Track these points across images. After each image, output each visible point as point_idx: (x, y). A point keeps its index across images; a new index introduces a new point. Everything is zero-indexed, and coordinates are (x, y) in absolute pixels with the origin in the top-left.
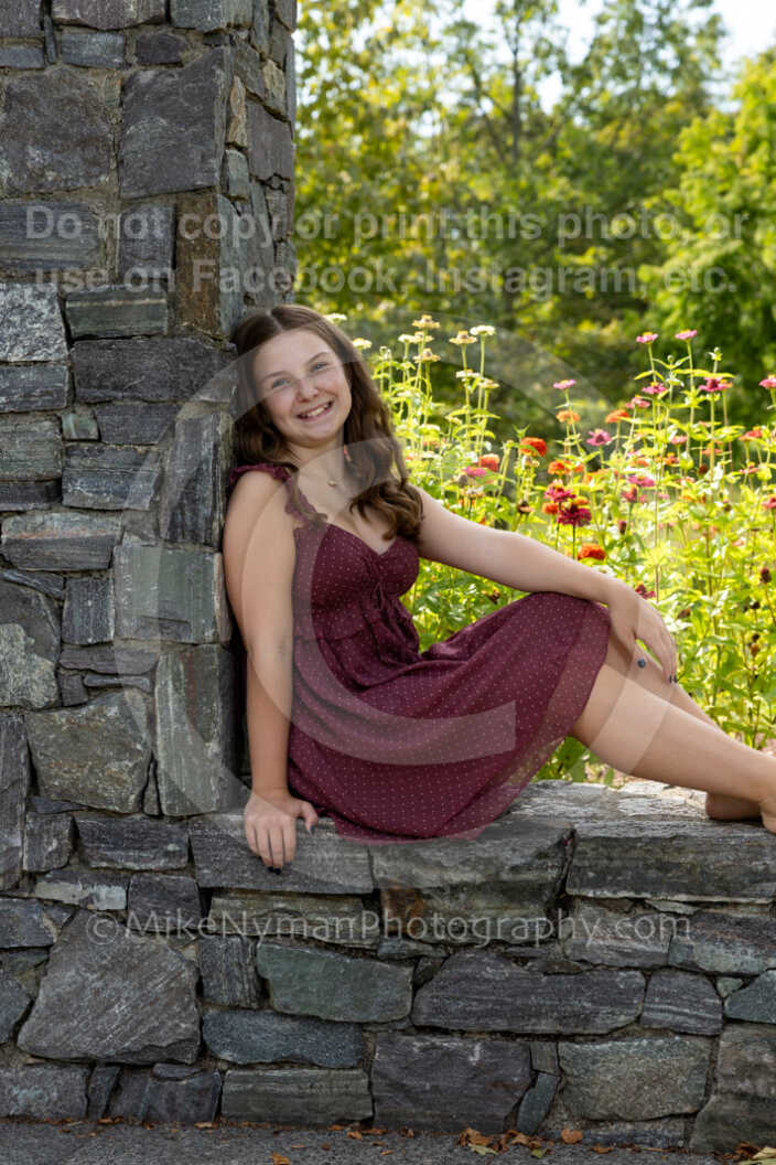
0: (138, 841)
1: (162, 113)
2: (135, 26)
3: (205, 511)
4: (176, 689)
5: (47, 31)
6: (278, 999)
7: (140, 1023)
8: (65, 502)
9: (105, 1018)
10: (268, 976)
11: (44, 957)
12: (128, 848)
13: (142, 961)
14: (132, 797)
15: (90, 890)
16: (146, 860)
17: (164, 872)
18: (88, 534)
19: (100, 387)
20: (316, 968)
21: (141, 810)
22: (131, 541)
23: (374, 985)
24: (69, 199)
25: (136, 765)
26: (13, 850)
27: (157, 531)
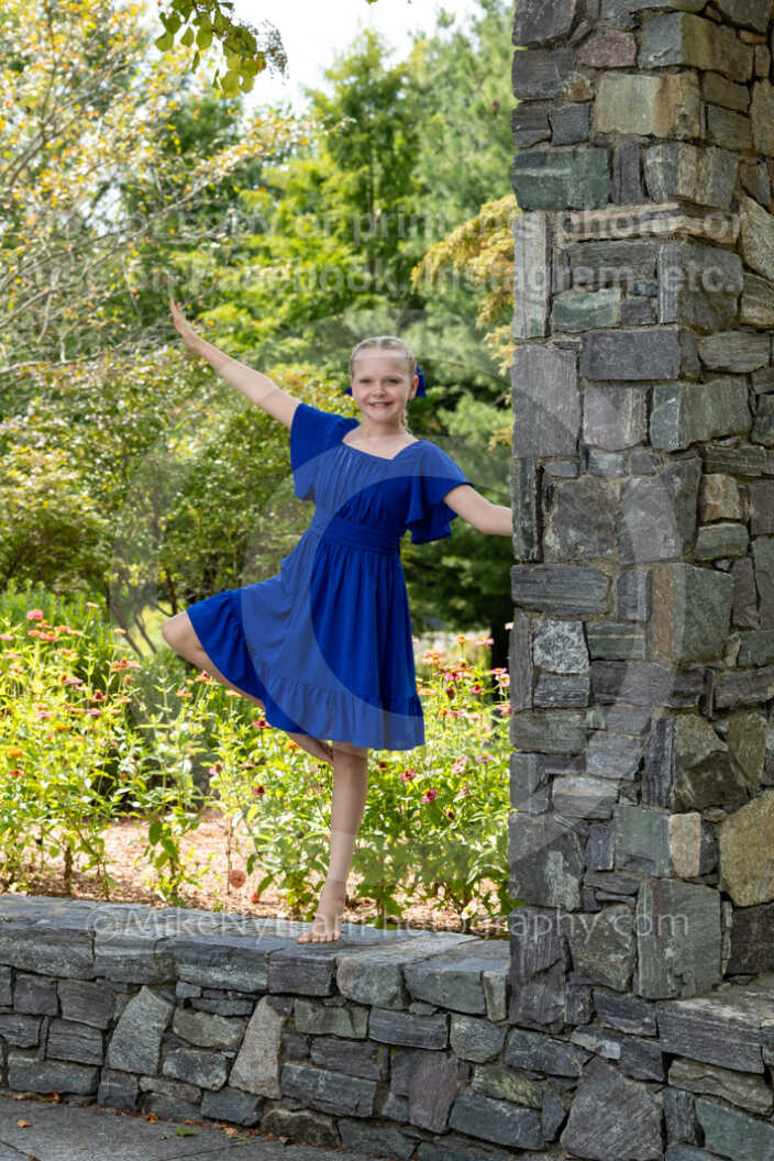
0: (628, 1012)
1: (643, 508)
2: (630, 449)
3: (666, 785)
4: (648, 908)
5: (581, 453)
6: (709, 1141)
7: (628, 1142)
8: (589, 770)
9: (606, 1136)
10: (702, 1123)
11: (574, 1085)
12: (621, 1017)
13: (629, 1098)
14: (624, 981)
15: (600, 1043)
16: (633, 1027)
17: (644, 1037)
18: (599, 794)
19: (608, 693)
20: (730, 1123)
21: (631, 990)
22: (624, 801)
23: (768, 1143)
24: (592, 566)
25: (626, 959)
26: (557, 1006)
27: (639, 795)
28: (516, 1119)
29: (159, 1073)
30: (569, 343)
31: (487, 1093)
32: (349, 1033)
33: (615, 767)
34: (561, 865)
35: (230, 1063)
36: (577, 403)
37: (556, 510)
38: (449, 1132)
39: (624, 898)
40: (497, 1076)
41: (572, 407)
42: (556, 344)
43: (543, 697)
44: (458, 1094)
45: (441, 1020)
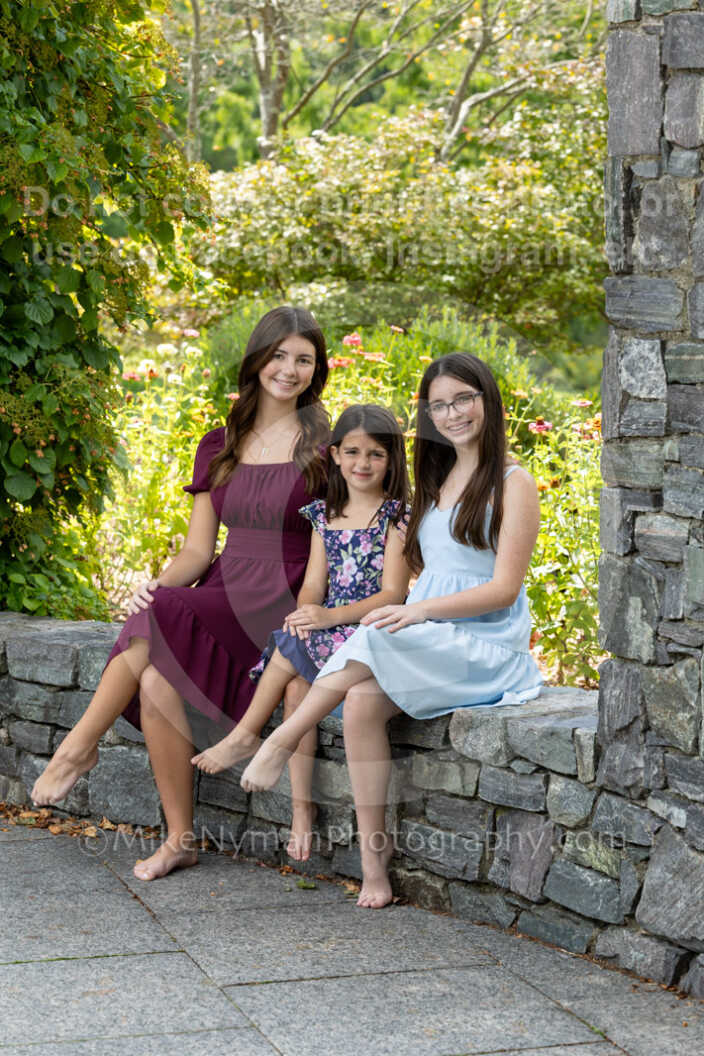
0: (694, 777)
5: (663, 150)
7: (690, 918)
8: (665, 507)
9: (673, 911)
11: (647, 855)
12: (689, 781)
13: (692, 870)
14: (690, 743)
15: (670, 810)
16: (697, 793)
18: (673, 534)
19: (683, 421)
21: (697, 754)
22: (693, 541)
24: (670, 277)
25: (691, 718)
26: (636, 769)
28: (598, 889)
30: (654, 27)
31: (576, 860)
32: (459, 790)
33: (686, 504)
34: (639, 613)
36: (660, 94)
37: (642, 215)
38: (544, 901)
39: (692, 651)
40: (585, 841)
41: (655, 100)
42: (644, 28)
43: (628, 426)
44: (552, 860)
45: (539, 780)
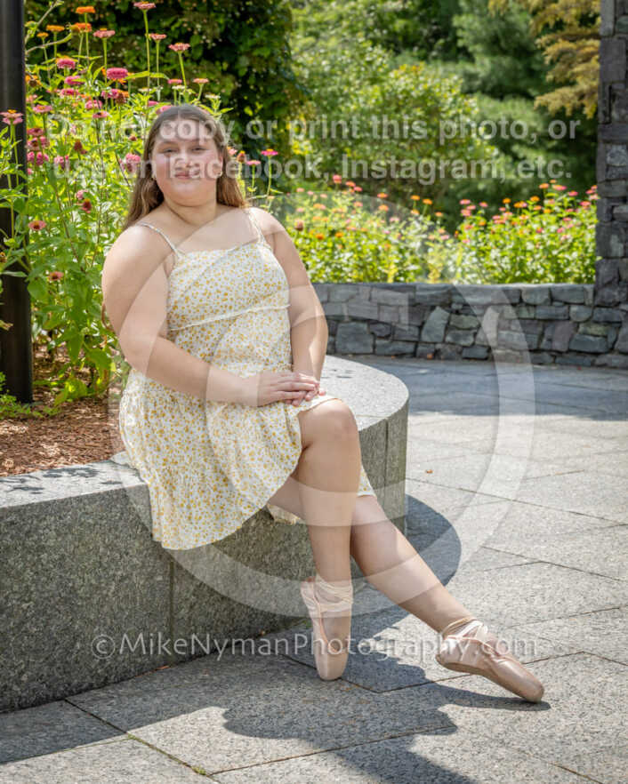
28: (596, 342)
29: (444, 342)
30: (623, 37)
31: (585, 333)
32: (527, 316)
34: (617, 240)
35: (475, 335)
37: (617, 102)
38: (569, 351)
40: (589, 326)
42: (618, 37)
43: (611, 176)
44: (572, 335)
45: (566, 308)
